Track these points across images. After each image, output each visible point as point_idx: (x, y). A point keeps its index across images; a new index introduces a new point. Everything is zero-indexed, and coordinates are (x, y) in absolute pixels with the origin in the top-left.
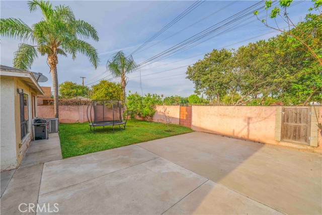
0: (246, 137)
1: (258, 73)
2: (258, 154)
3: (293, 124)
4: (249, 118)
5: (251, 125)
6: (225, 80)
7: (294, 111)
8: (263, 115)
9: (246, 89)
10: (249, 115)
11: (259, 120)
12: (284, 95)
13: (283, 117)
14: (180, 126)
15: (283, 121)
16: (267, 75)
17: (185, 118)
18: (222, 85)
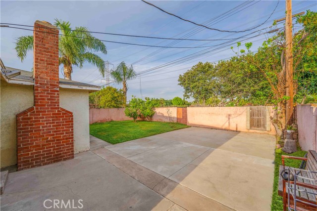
0: (228, 128)
1: (233, 82)
2: (236, 137)
3: (257, 117)
4: (229, 115)
5: (231, 120)
6: (210, 86)
7: (257, 109)
8: (239, 112)
9: (226, 94)
10: (229, 113)
11: (236, 116)
12: (252, 99)
13: (251, 114)
14: (178, 123)
15: (251, 116)
16: (240, 84)
17: (181, 117)
18: (207, 90)
